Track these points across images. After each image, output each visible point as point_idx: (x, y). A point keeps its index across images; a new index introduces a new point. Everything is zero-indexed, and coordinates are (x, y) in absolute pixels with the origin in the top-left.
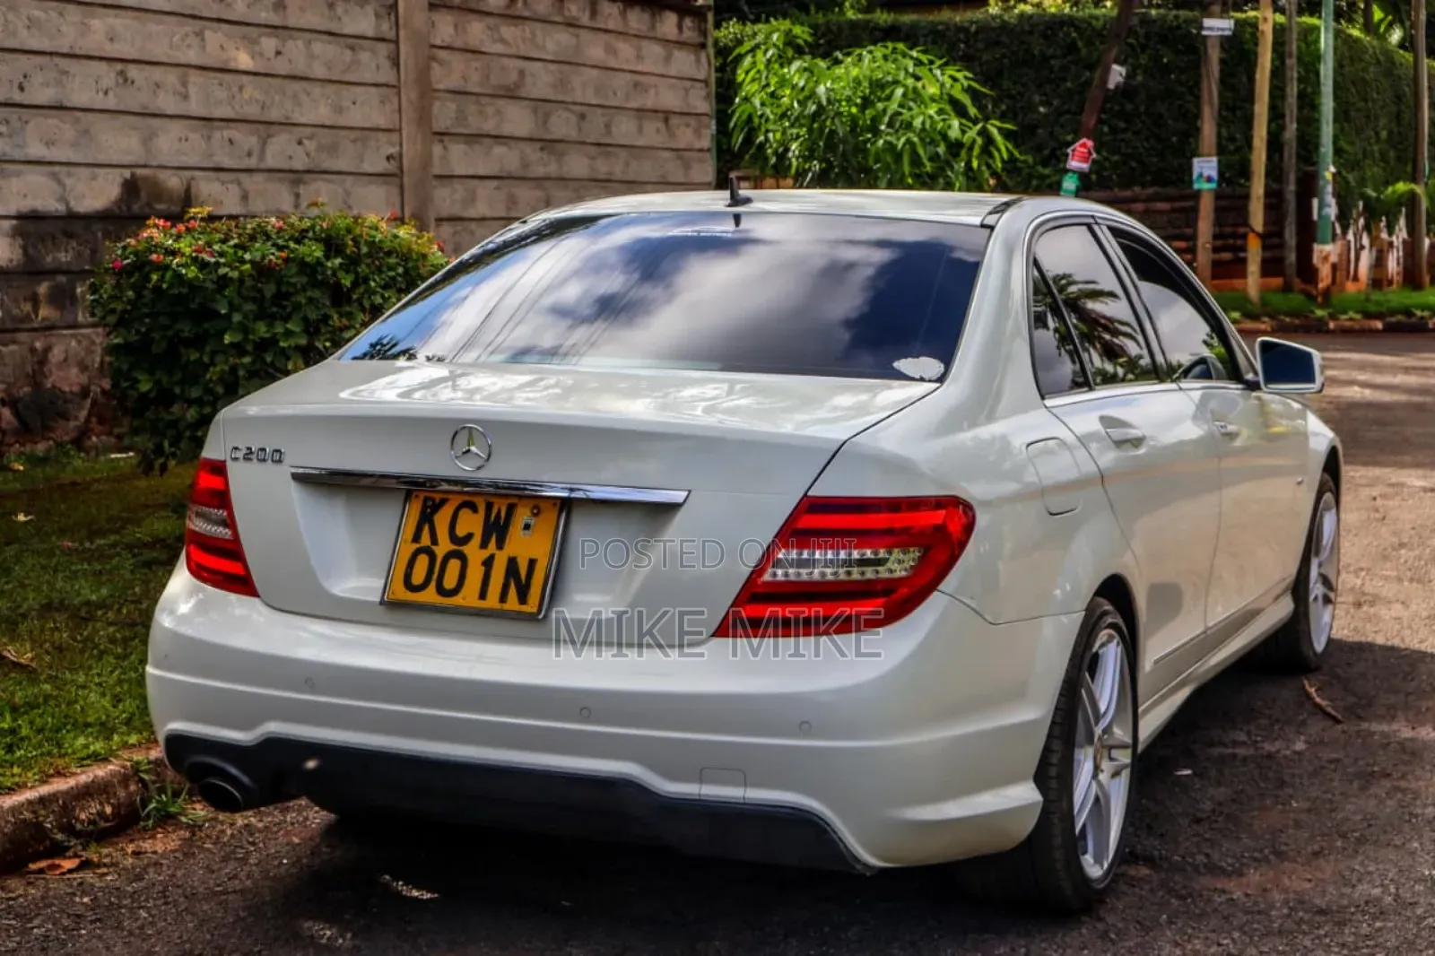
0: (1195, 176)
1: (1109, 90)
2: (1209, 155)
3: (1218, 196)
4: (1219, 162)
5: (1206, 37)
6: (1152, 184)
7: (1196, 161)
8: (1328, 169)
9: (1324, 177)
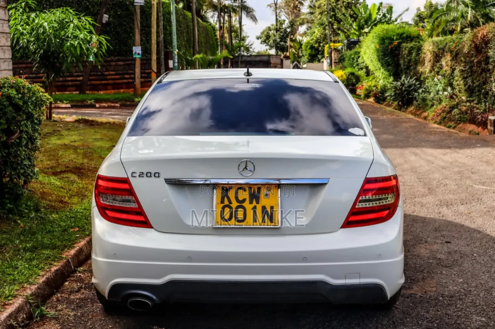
0: (134, 53)
1: (103, 23)
2: (138, 46)
3: (141, 60)
4: (141, 48)
5: (135, 5)
6: (117, 56)
7: (134, 47)
8: (176, 51)
9: (174, 54)
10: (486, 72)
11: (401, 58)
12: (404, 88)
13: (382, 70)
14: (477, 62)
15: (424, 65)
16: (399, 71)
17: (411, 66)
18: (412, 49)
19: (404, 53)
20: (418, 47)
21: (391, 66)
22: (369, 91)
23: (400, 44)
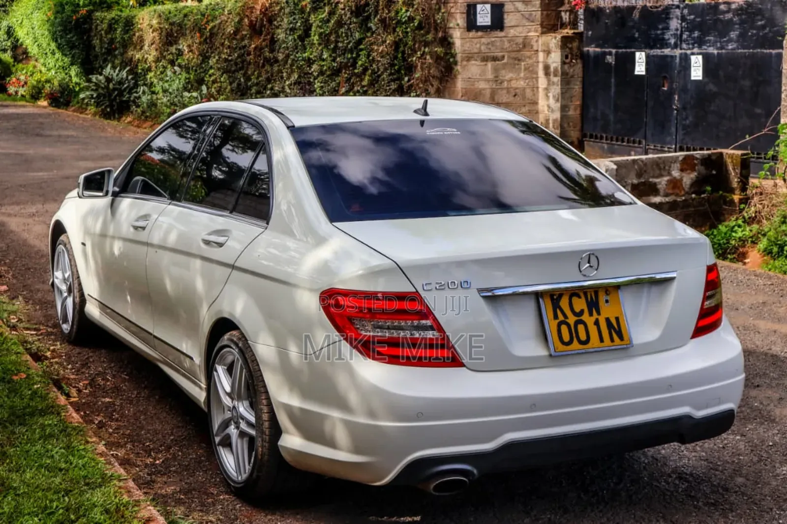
10: (271, 65)
11: (95, 35)
12: (111, 86)
13: (58, 55)
14: (255, 48)
15: (141, 49)
16: (91, 57)
17: (116, 49)
18: (113, 21)
19: (99, 28)
20: (126, 19)
21: (78, 49)
22: (37, 90)
23: (90, 13)
